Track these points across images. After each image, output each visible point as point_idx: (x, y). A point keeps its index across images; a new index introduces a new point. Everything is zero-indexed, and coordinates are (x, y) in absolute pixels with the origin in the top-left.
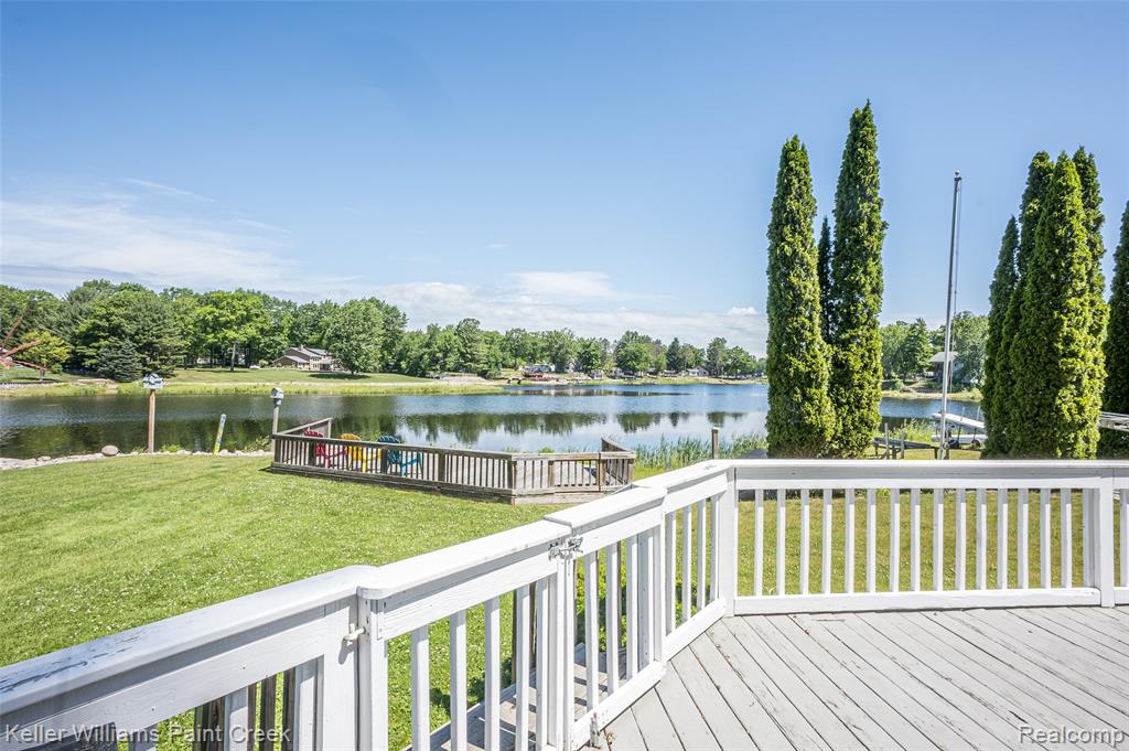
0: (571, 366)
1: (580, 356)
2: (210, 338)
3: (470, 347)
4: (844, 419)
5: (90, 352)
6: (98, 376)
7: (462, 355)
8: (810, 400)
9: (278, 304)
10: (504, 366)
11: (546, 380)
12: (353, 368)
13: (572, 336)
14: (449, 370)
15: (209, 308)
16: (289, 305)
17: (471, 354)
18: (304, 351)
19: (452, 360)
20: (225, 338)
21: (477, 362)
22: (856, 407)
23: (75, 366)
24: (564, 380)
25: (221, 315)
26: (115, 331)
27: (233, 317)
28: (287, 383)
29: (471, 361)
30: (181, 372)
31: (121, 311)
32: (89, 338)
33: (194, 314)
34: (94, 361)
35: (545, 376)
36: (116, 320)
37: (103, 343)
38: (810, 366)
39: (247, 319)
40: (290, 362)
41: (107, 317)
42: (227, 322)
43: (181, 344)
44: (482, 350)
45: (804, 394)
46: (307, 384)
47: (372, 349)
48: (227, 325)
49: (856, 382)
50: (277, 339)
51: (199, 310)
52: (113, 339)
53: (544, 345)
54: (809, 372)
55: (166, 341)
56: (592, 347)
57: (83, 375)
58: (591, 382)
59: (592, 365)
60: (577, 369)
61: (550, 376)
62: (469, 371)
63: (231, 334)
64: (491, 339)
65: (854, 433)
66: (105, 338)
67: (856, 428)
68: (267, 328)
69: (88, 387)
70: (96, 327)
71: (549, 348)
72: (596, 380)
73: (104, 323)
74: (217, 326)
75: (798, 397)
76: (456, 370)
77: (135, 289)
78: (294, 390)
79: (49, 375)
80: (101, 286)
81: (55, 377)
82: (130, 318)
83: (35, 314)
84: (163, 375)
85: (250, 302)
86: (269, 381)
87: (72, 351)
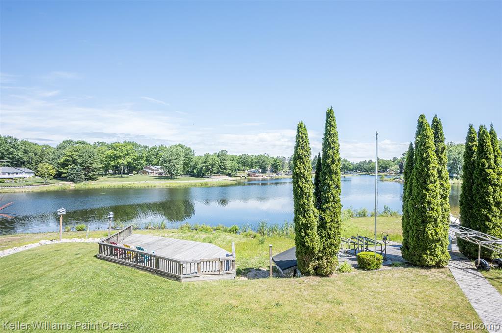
0: (269, 170)
1: (272, 165)
2: (112, 163)
3: (223, 163)
4: (323, 243)
5: (64, 171)
6: (67, 181)
7: (220, 166)
8: (308, 235)
9: (141, 147)
10: (239, 170)
11: (257, 176)
12: (172, 174)
13: (269, 157)
14: (214, 173)
15: (112, 151)
16: (146, 147)
17: (224, 166)
18: (152, 167)
19: (215, 170)
20: (118, 163)
21: (227, 169)
22: (329, 238)
23: (59, 177)
24: (265, 176)
25: (117, 154)
26: (74, 162)
27: (122, 154)
28: (144, 182)
29: (224, 169)
30: (101, 178)
31: (77, 153)
32: (64, 165)
33: (106, 153)
34: (66, 175)
35: (257, 174)
36: (75, 157)
37: (69, 167)
38: (308, 221)
39: (128, 154)
40: (145, 172)
41: (70, 156)
42: (119, 156)
43: (101, 166)
44: (229, 164)
45: (306, 233)
46: (152, 182)
47: (180, 167)
48: (120, 157)
49: (328, 227)
50: (141, 162)
51: (108, 152)
52: (73, 165)
53: (256, 161)
54: (307, 224)
55: (94, 166)
56: (278, 161)
57: (62, 180)
58: (277, 177)
59: (278, 169)
60: (271, 171)
61: (259, 174)
62: (223, 173)
63: (121, 161)
64: (233, 158)
65: (328, 249)
66: (70, 165)
67: (328, 247)
68: (136, 158)
69: (63, 186)
70: (67, 160)
71: (259, 162)
72: (279, 176)
73: (70, 159)
74: (115, 158)
75: (303, 234)
76: (217, 173)
77: (83, 143)
78: (146, 186)
79: (48, 181)
80: (70, 142)
81: (50, 182)
82: (81, 157)
83: (44, 155)
84: (93, 180)
85: (128, 147)
86: (136, 181)
87: (58, 171)
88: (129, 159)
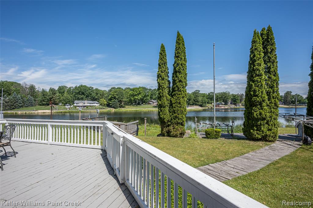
0: (229, 103)
1: (232, 99)
2: (132, 99)
3: (196, 98)
5: (111, 102)
6: (112, 108)
7: (194, 100)
9: (148, 89)
10: (208, 103)
11: (220, 107)
13: (229, 93)
14: (191, 105)
15: (132, 92)
16: (150, 90)
17: (197, 100)
18: (153, 101)
19: (191, 102)
20: (135, 98)
21: (199, 102)
23: (108, 105)
24: (226, 107)
25: (134, 93)
26: (115, 98)
27: (136, 93)
29: (197, 102)
30: (127, 106)
31: (116, 93)
32: (110, 100)
33: (129, 93)
34: (111, 104)
35: (220, 106)
36: (115, 95)
37: (113, 100)
39: (140, 93)
40: (149, 104)
41: (113, 95)
42: (136, 94)
43: (127, 100)
44: (200, 99)
46: (151, 109)
48: (136, 95)
50: (148, 98)
51: (130, 92)
52: (114, 99)
53: (220, 96)
55: (124, 100)
56: (236, 96)
57: (110, 107)
58: (236, 107)
59: (236, 102)
60: (231, 103)
61: (222, 106)
62: (196, 105)
63: (136, 97)
64: (203, 95)
66: (113, 99)
69: (110, 110)
70: (112, 97)
71: (222, 97)
72: (238, 107)
73: (113, 96)
74: (133, 95)
76: (193, 105)
77: (120, 88)
78: (148, 110)
79: (104, 107)
80: (114, 88)
81: (105, 108)
82: (117, 95)
83: (103, 95)
84: (123, 107)
85: (140, 90)
86: (144, 108)
87: (108, 102)
88: (140, 96)
